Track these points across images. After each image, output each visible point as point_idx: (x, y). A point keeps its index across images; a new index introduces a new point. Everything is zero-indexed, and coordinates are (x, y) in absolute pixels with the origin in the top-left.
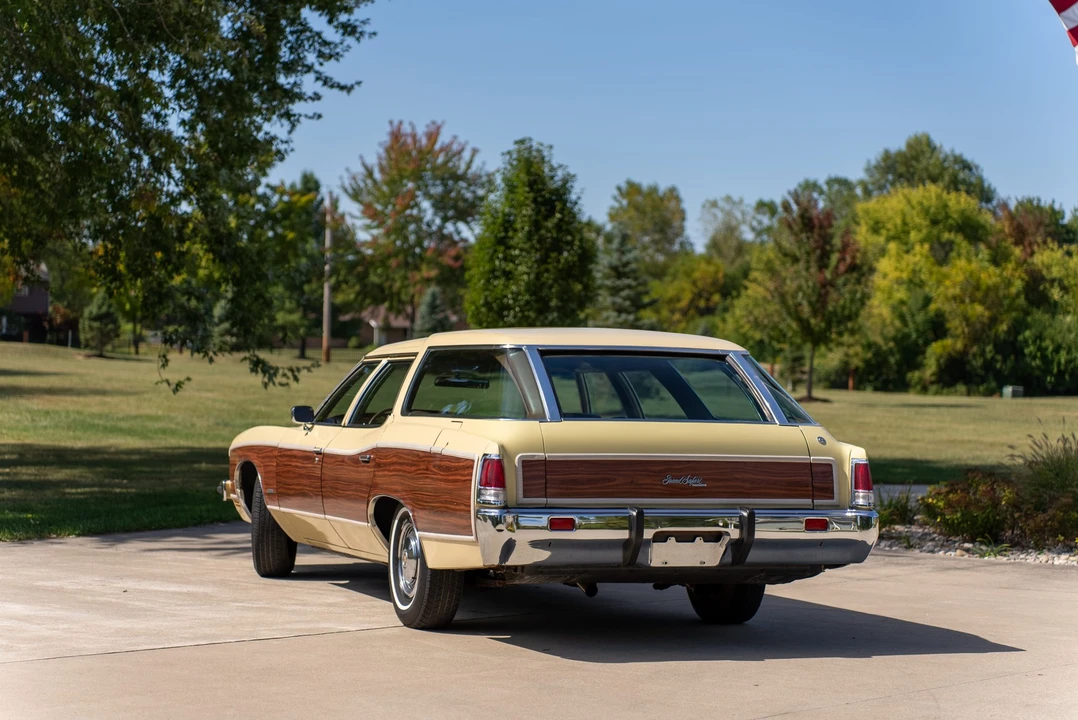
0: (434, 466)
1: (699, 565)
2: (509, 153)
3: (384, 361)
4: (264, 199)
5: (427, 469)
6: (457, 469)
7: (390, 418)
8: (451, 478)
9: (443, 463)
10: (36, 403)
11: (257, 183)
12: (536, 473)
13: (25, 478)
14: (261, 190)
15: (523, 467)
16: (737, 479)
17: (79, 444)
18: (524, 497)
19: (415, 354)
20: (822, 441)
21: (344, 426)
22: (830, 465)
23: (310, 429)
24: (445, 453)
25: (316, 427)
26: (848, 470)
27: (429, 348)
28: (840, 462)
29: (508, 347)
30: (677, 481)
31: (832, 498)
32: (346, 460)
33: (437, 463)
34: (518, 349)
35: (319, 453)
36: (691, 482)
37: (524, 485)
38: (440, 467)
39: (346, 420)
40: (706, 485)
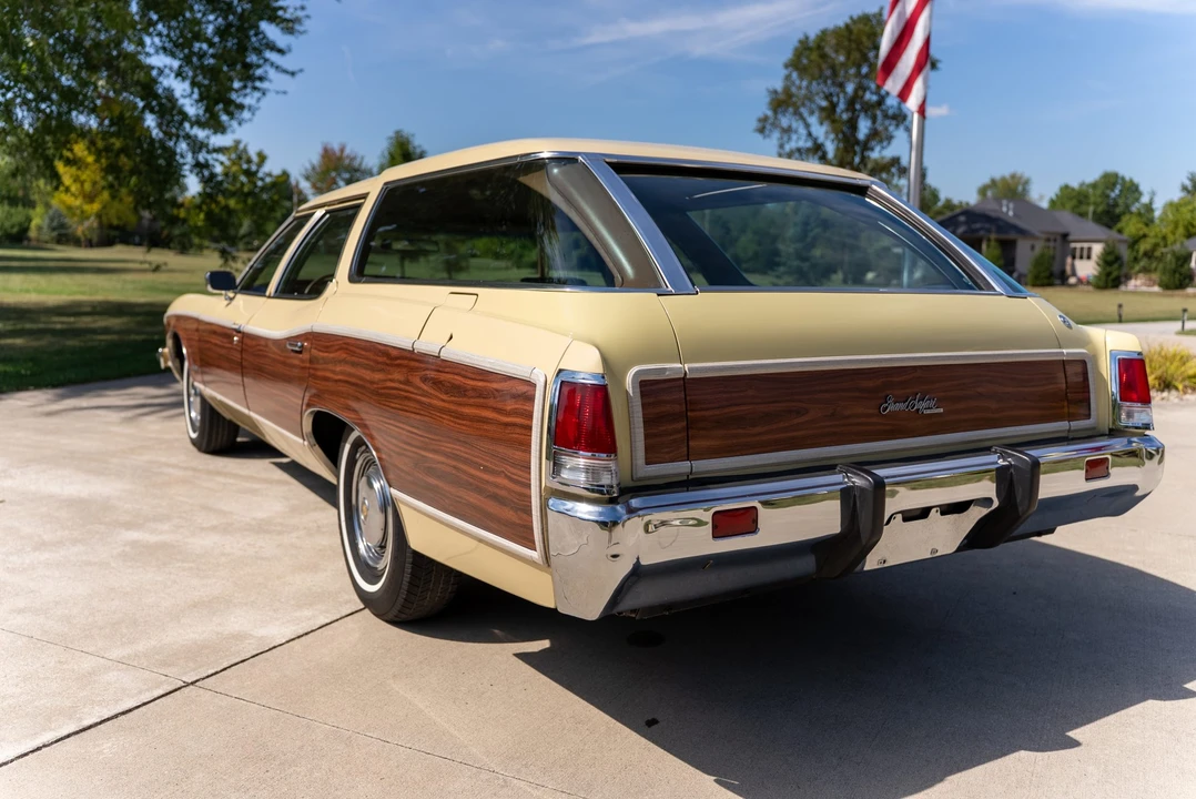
0: (425, 379)
1: (929, 556)
2: (391, 138)
3: (319, 213)
4: (262, 179)
5: (407, 382)
6: (480, 393)
7: (331, 287)
8: (466, 410)
9: (443, 377)
10: (129, 277)
11: (257, 171)
12: (668, 408)
13: (59, 326)
14: (260, 175)
15: (643, 395)
16: (980, 395)
17: (142, 300)
18: (649, 462)
19: (364, 196)
21: (269, 297)
22: (1084, 363)
23: (231, 299)
24: (444, 355)
25: (239, 297)
26: (1105, 369)
27: (386, 184)
28: (1094, 355)
29: (545, 155)
30: (901, 406)
31: (1090, 416)
32: (270, 344)
33: (432, 374)
34: (566, 160)
35: (238, 331)
36: (921, 405)
37: (647, 436)
38: (437, 383)
39: (272, 288)
40: (942, 410)
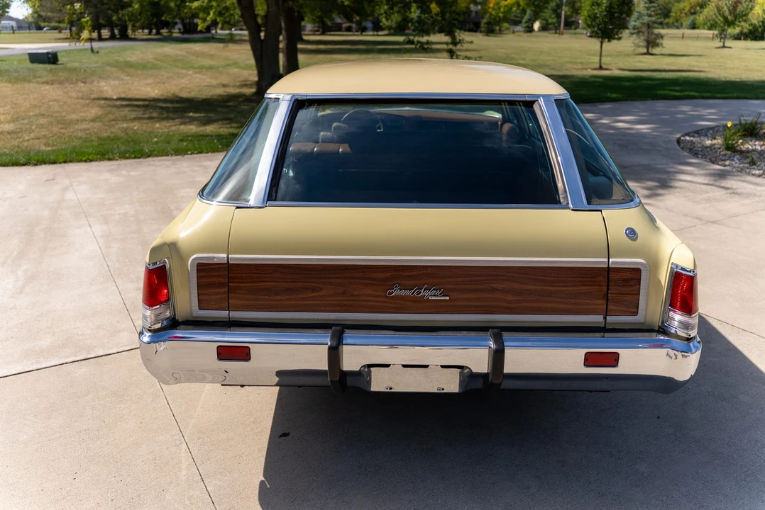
1: (436, 391)
12: (215, 279)
15: (198, 271)
16: (494, 289)
18: (200, 308)
20: (632, 233)
22: (638, 271)
26: (664, 277)
28: (654, 265)
30: (407, 293)
31: (636, 313)
36: (427, 293)
40: (448, 298)
